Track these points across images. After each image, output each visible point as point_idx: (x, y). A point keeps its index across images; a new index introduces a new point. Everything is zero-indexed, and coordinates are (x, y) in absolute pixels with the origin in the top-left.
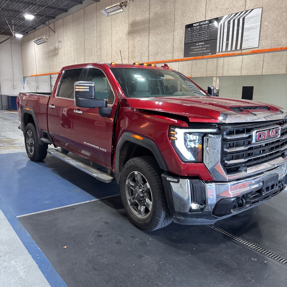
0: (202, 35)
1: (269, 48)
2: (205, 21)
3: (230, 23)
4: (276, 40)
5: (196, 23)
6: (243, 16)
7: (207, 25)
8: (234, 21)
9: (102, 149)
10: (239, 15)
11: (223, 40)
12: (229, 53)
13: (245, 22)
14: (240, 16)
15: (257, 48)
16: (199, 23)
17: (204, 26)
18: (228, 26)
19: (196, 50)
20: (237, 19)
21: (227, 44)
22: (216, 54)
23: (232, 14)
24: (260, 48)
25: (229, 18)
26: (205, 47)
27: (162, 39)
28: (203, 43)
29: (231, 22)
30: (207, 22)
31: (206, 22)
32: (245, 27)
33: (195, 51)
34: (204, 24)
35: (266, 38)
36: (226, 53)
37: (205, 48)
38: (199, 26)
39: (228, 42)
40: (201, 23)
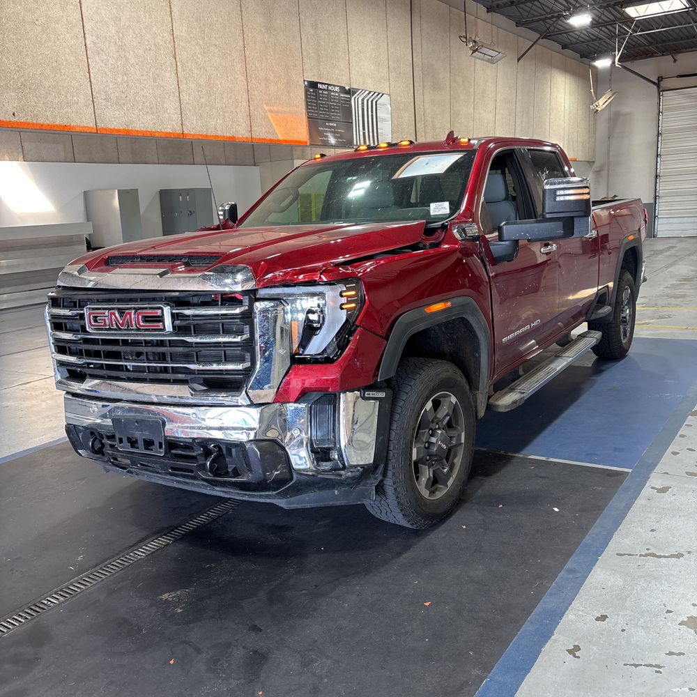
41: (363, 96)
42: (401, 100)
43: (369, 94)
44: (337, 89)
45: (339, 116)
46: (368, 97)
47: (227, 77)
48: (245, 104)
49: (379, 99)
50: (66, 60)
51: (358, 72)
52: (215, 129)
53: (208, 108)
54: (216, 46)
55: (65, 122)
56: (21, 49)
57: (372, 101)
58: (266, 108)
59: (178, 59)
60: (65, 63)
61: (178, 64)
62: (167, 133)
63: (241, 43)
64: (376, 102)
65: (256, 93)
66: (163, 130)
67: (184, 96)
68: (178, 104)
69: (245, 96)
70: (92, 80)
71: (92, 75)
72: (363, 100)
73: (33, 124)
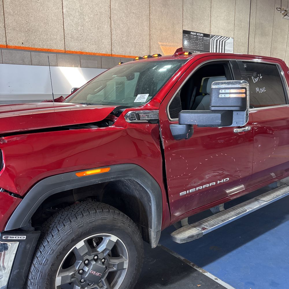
3: (217, 42)
10: (223, 38)
14: (223, 39)
41: (217, 39)
42: (240, 41)
43: (221, 37)
44: (202, 35)
45: (202, 48)
46: (220, 39)
47: (139, 28)
48: (148, 41)
49: (227, 40)
50: (52, 19)
51: (216, 27)
52: (130, 53)
53: (126, 43)
54: (134, 13)
55: (49, 48)
56: (29, 13)
57: (222, 41)
58: (159, 43)
59: (112, 19)
60: (51, 20)
61: (112, 21)
62: (102, 54)
63: (148, 12)
64: (225, 42)
65: (154, 36)
66: (101, 53)
67: (114, 37)
68: (110, 40)
69: (148, 37)
70: (65, 29)
71: (65, 26)
72: (217, 40)
73: (32, 48)
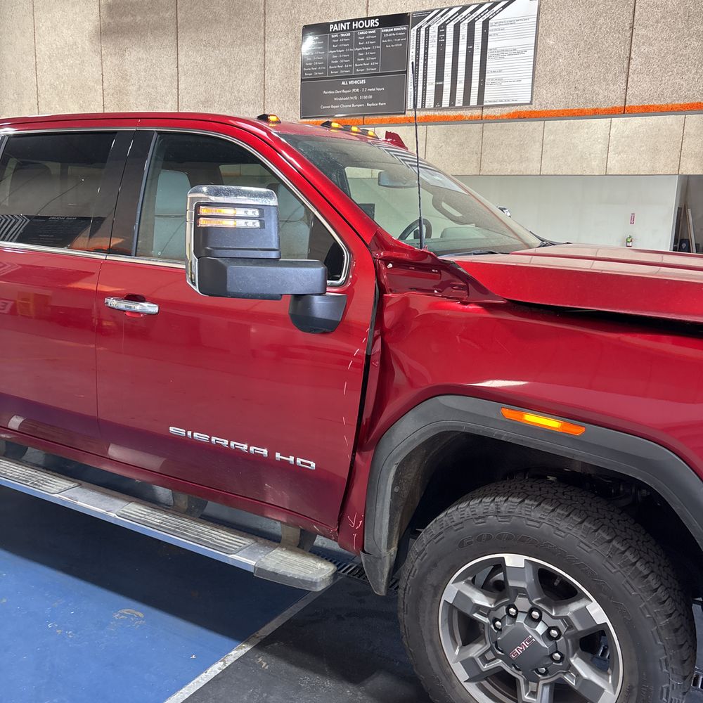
0: (361, 57)
1: (561, 107)
2: (368, 19)
3: (445, 33)
4: (581, 87)
5: (337, 23)
6: (485, 17)
7: (374, 32)
8: (457, 27)
9: (291, 459)
10: (472, 13)
11: (425, 77)
12: (445, 113)
13: (489, 33)
14: (474, 16)
15: (527, 106)
16: (348, 23)
17: (366, 33)
18: (439, 38)
19: (340, 99)
20: (467, 22)
21: (439, 90)
22: (404, 113)
23: (451, 9)
24: (535, 107)
25: (442, 16)
26: (368, 93)
27: (224, 60)
28: (364, 82)
29: (447, 30)
30: (375, 23)
31: (372, 23)
32: (490, 45)
33: (339, 103)
34: (364, 28)
35: (553, 81)
36: (437, 113)
37: (370, 97)
38: (347, 30)
39: (441, 83)
40: (354, 25)
